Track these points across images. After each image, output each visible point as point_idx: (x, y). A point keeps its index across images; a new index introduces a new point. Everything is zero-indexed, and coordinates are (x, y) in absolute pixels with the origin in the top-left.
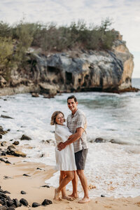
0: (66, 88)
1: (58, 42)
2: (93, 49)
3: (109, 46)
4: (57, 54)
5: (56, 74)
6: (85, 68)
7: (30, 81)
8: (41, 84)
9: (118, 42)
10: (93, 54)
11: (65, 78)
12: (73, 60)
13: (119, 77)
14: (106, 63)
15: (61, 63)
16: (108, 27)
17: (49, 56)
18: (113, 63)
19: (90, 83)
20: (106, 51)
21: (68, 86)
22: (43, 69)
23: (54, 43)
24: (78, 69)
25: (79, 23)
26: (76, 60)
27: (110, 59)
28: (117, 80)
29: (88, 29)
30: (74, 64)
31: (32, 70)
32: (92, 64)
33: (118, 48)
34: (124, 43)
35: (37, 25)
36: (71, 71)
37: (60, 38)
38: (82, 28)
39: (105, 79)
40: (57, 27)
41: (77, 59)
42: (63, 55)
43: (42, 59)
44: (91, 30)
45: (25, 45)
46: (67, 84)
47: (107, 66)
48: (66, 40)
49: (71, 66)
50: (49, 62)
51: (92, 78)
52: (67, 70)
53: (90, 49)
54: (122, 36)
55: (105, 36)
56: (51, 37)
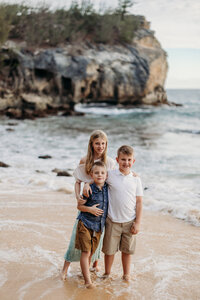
0: (62, 101)
1: (51, 32)
2: (105, 43)
3: (129, 38)
4: (50, 51)
5: (48, 81)
6: (92, 71)
7: (8, 91)
8: (24, 96)
9: (143, 32)
10: (104, 50)
11: (60, 86)
12: (73, 60)
13: (143, 85)
14: (123, 63)
15: (55, 64)
16: (127, 9)
17: (36, 53)
18: (134, 63)
19: (99, 94)
20: (125, 46)
21: (65, 99)
22: (28, 73)
23: (46, 33)
24: (81, 72)
25: (83, 4)
26: (77, 59)
27: (129, 58)
28: (139, 89)
29: (97, 12)
30: (75, 65)
31: (11, 75)
32: (101, 66)
33: (142, 41)
34: (151, 34)
36: (69, 75)
37: (55, 26)
38: (88, 11)
39: (121, 88)
40: (53, 9)
41: (79, 58)
42: (58, 52)
43: (26, 58)
44: (102, 13)
46: (65, 94)
47: (125, 69)
49: (70, 68)
50: (37, 62)
51: (101, 84)
52: (64, 74)
53: (100, 42)
54: (149, 23)
55: (123, 23)
56: (40, 25)
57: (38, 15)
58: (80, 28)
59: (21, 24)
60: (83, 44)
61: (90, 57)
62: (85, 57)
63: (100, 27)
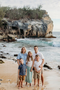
0: (20, 37)
1: (17, 15)
2: (33, 19)
3: (41, 17)
4: (17, 21)
5: (16, 30)
6: (29, 27)
7: (4, 33)
8: (9, 35)
9: (45, 15)
10: (33, 21)
11: (20, 32)
12: (24, 24)
13: (45, 32)
14: (39, 25)
15: (18, 25)
16: (40, 8)
17: (12, 22)
18: (42, 25)
19: (32, 34)
20: (40, 20)
21: (21, 36)
22: (10, 28)
24: (26, 28)
25: (27, 7)
26: (25, 24)
27: (41, 23)
28: (44, 33)
29: (31, 9)
30: (24, 25)
31: (5, 28)
32: (32, 26)
33: (45, 18)
34: (48, 16)
35: (8, 8)
36: (23, 28)
37: (18, 13)
38: (29, 9)
39: (38, 32)
40: (17, 8)
41: (26, 23)
42: (19, 21)
43: (9, 23)
44: (33, 10)
45: (1, 17)
46: (21, 34)
47: (40, 27)
48: (21, 14)
49: (23, 26)
50: (13, 25)
51: (32, 32)
52: (21, 28)
53: (32, 18)
54: (47, 12)
55: (39, 12)
56: (14, 13)
57: (13, 10)
58: (26, 14)
59: (8, 13)
60: (27, 19)
61: (29, 23)
62: (28, 23)
63: (32, 14)
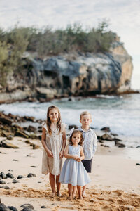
0: (63, 92)
1: (54, 46)
2: (90, 52)
3: (106, 48)
4: (54, 58)
5: (53, 78)
6: (83, 71)
7: (27, 86)
8: (38, 89)
9: (116, 44)
10: (90, 56)
11: (62, 82)
12: (70, 63)
13: (118, 80)
14: (104, 65)
15: (58, 67)
16: (105, 29)
17: (45, 60)
18: (111, 65)
19: (88, 87)
20: (104, 54)
21: (65, 91)
22: (39, 74)
23: (50, 46)
24: (76, 72)
26: (73, 63)
27: (108, 61)
28: (115, 83)
29: (84, 31)
30: (71, 67)
31: (28, 75)
32: (89, 67)
33: (116, 50)
34: (121, 45)
35: (32, 29)
36: (68, 74)
37: (56, 41)
38: (79, 30)
39: (103, 82)
40: (53, 30)
42: (59, 59)
43: (38, 63)
44: (87, 32)
45: (20, 49)
46: (65, 87)
47: (105, 69)
48: (62, 43)
49: (68, 69)
50: (45, 66)
51: (89, 81)
52: (64, 73)
53: (87, 51)
54: (119, 38)
55: (102, 38)
56: (46, 41)
58: (74, 43)
59: (33, 40)
60: (76, 53)
61: (82, 62)
62: (78, 62)
63: (87, 41)
